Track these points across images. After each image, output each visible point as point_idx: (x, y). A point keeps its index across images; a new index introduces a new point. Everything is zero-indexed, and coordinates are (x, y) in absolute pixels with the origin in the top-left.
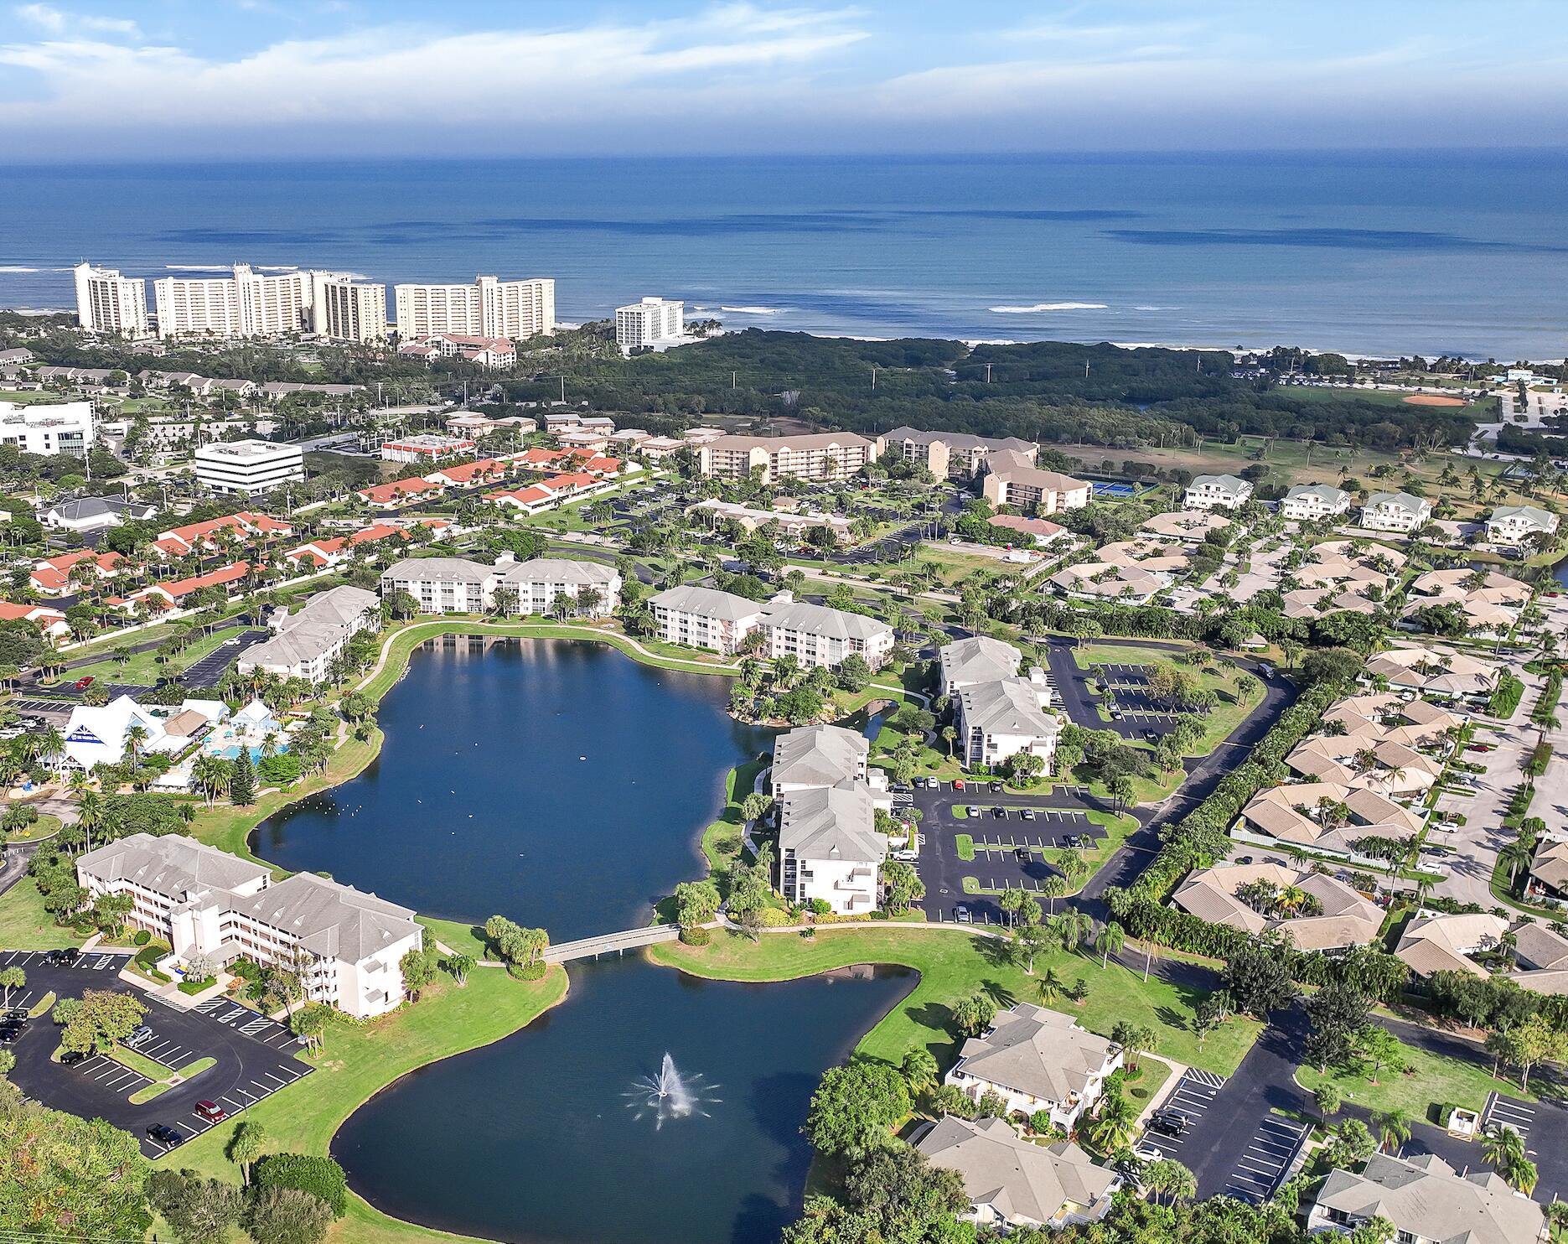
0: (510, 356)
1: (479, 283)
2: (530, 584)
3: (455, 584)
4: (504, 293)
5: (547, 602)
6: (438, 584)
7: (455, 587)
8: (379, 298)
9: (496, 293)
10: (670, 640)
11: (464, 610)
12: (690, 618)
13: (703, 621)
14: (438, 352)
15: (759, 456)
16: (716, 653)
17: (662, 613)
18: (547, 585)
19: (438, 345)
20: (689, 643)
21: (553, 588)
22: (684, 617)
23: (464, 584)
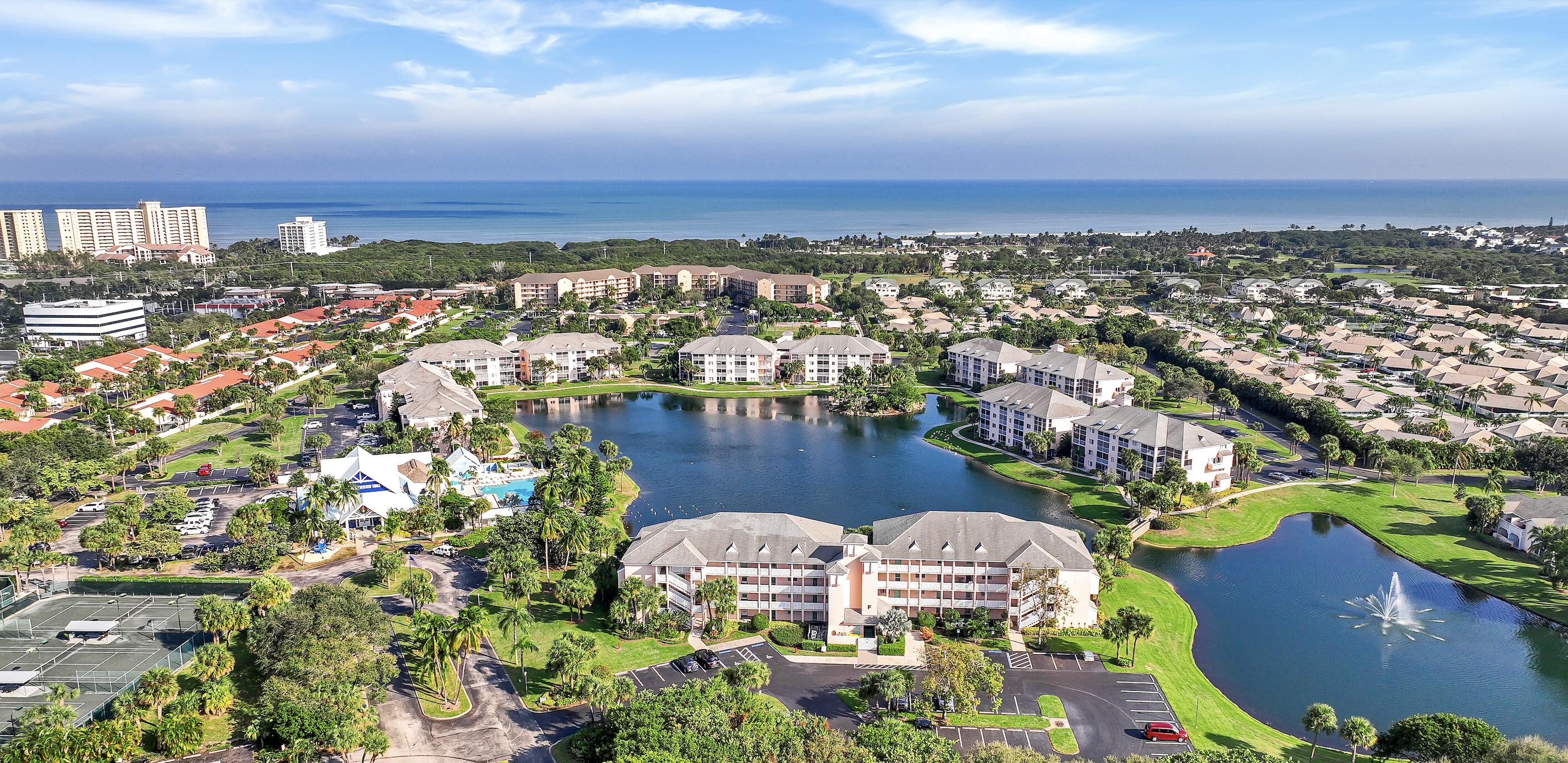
0: (210, 257)
1: (142, 206)
2: (555, 354)
3: (489, 360)
4: (166, 216)
5: (571, 369)
6: (472, 361)
7: (489, 363)
8: (38, 222)
9: (160, 217)
10: (707, 381)
11: (499, 384)
12: (728, 360)
13: (741, 359)
14: (134, 258)
15: (564, 286)
16: (758, 384)
17: (699, 359)
18: (570, 353)
19: (132, 252)
20: (728, 380)
21: (575, 356)
22: (722, 359)
23: (497, 359)
